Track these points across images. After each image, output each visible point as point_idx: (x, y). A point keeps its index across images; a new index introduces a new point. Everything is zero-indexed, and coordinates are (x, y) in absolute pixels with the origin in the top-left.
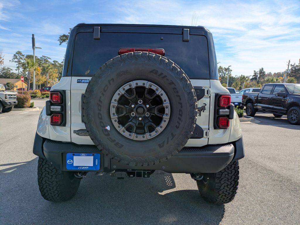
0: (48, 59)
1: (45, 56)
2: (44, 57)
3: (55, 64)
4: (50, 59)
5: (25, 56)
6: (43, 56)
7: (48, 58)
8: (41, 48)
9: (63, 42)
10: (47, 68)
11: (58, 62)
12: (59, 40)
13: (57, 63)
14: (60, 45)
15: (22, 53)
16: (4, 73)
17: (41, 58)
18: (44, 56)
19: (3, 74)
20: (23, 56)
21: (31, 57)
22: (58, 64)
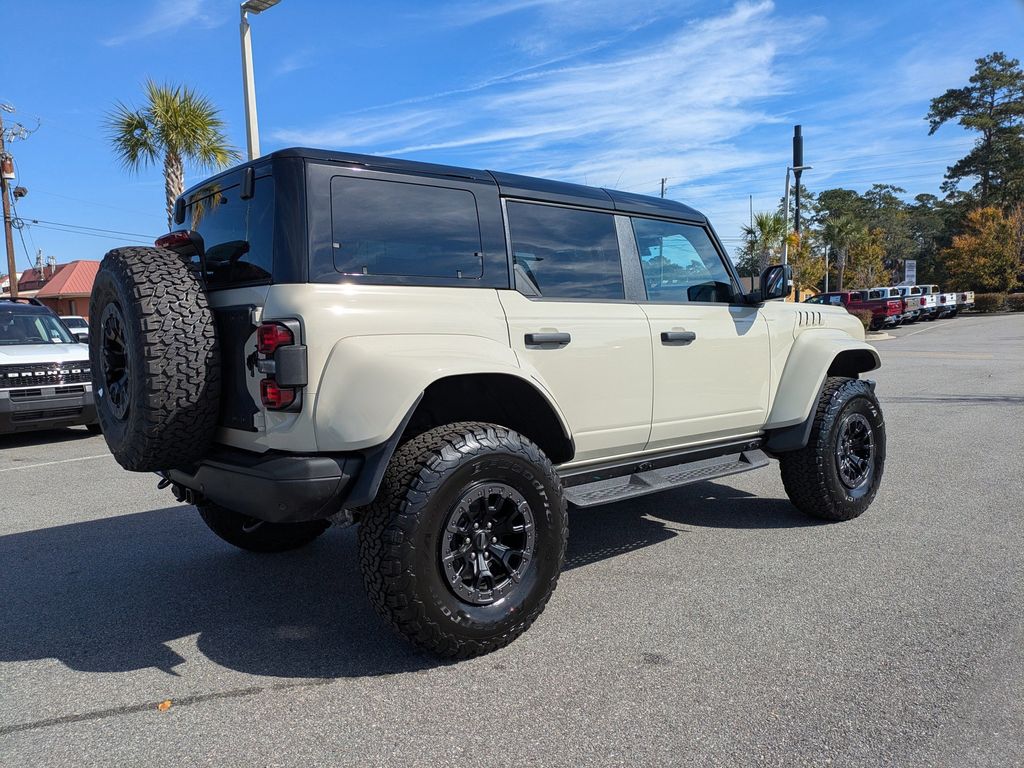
0: (894, 195)
1: (884, 183)
2: (877, 190)
3: (924, 205)
4: (901, 190)
5: (816, 197)
6: (876, 187)
7: (893, 188)
8: (810, 168)
9: (943, 120)
10: (840, 231)
11: (936, 198)
12: (930, 116)
13: (931, 201)
14: (932, 132)
15: (805, 190)
16: (749, 259)
17: (868, 194)
18: (880, 186)
19: (747, 263)
20: (810, 197)
21: (836, 197)
22: (937, 204)
